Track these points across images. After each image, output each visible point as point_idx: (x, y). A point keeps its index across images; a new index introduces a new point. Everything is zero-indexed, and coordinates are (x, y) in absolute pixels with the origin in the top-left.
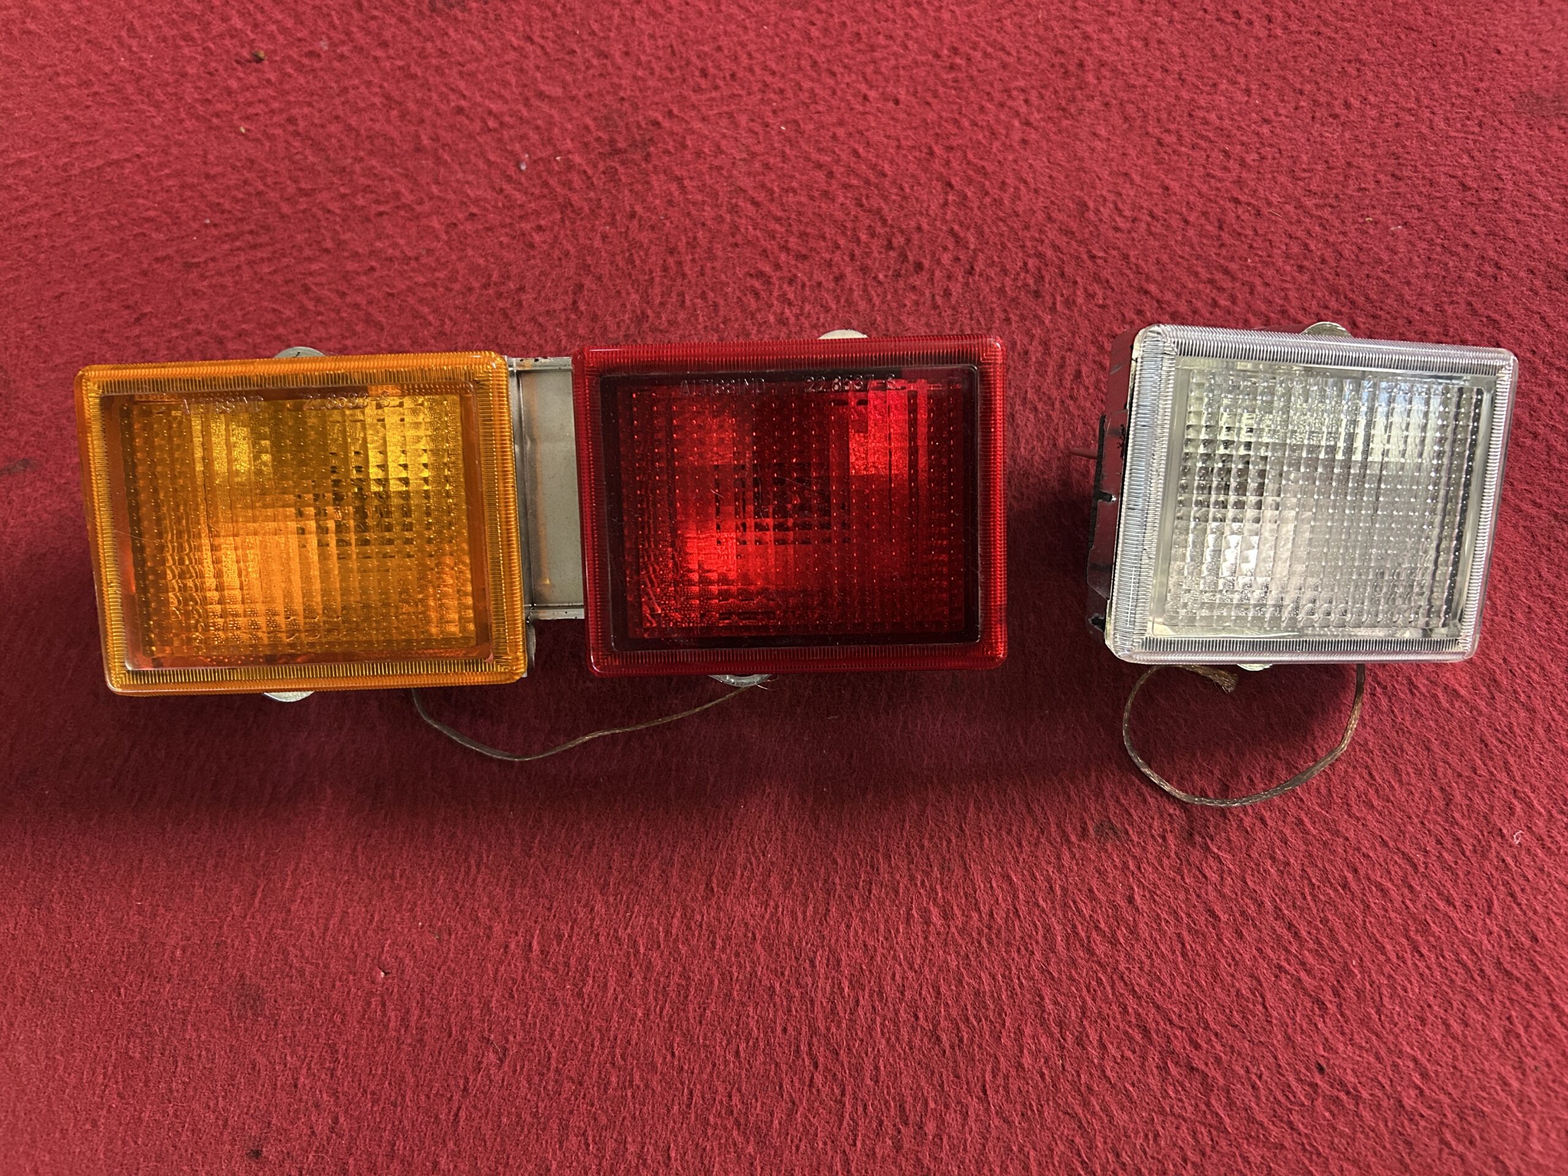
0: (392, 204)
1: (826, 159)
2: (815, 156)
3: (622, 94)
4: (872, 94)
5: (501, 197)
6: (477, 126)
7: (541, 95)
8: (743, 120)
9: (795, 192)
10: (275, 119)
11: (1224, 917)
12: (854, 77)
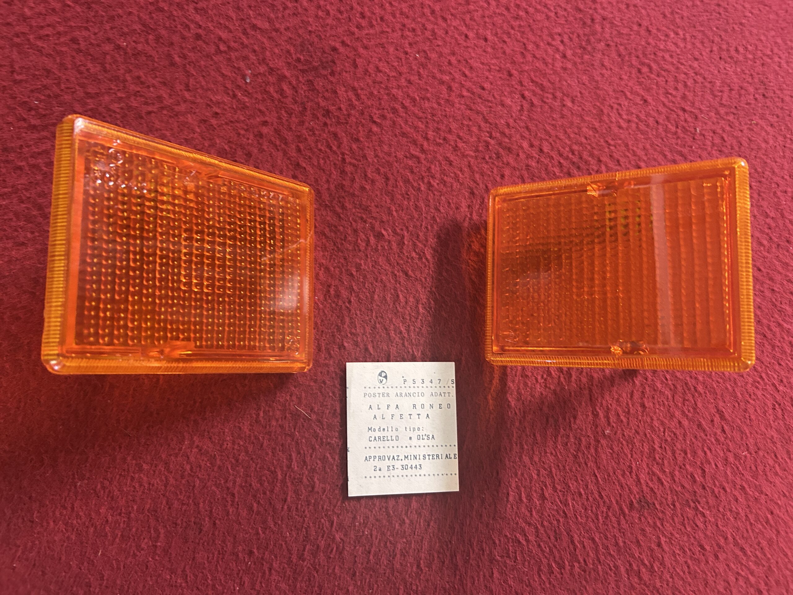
0: (157, 105)
1: (446, 78)
2: (438, 75)
3: (310, 29)
4: (471, 35)
5: (234, 101)
6: (212, 49)
7: (254, 27)
8: (391, 50)
9: (428, 99)
10: (62, 40)
11: (708, 548)
12: (458, 22)
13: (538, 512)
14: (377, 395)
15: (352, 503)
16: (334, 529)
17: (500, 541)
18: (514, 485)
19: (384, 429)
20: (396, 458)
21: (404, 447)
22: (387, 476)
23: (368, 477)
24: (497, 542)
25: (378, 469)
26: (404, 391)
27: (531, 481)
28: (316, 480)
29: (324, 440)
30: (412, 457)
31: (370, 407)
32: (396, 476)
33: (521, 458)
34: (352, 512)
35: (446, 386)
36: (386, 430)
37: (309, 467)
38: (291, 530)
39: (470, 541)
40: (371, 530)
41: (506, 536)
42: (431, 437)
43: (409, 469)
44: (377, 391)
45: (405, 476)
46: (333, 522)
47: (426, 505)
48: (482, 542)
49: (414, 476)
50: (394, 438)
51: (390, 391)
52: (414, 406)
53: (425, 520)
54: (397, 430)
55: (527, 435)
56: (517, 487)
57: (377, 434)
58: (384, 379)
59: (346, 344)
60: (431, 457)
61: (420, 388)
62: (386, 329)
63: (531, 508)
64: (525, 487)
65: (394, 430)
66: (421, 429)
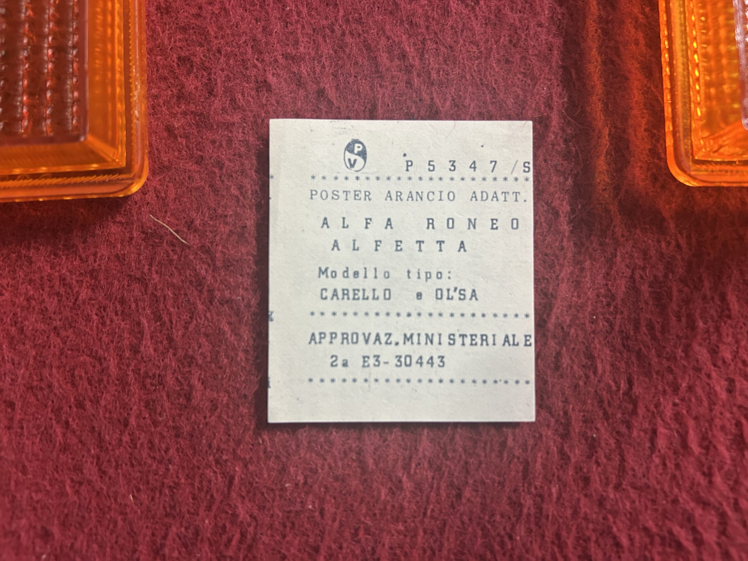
13: (727, 476)
14: (343, 196)
15: (279, 437)
16: (234, 495)
17: (631, 539)
18: (669, 412)
19: (356, 274)
20: (383, 339)
21: (404, 314)
22: (360, 380)
23: (316, 380)
24: (625, 541)
25: (340, 362)
26: (406, 188)
27: (712, 404)
28: (195, 382)
29: (218, 294)
30: (423, 339)
31: (325, 222)
32: (382, 381)
33: (687, 349)
34: (277, 457)
35: (511, 179)
36: (362, 274)
37: (181, 353)
38: (139, 490)
39: (558, 536)
40: (322, 500)
41: (646, 530)
42: (468, 294)
43: (415, 367)
44: (341, 186)
45: (403, 381)
46: (232, 478)
47: (454, 451)
48: (587, 540)
49: (425, 381)
50: (379, 293)
51: (373, 186)
52: (430, 223)
53: (451, 485)
54: (387, 275)
55: (704, 298)
56: (678, 417)
57: (340, 283)
58: (360, 160)
59: (272, 80)
60: (468, 340)
61: (446, 180)
62: (368, 48)
63: (710, 468)
64: (696, 418)
65: (380, 275)
66: (445, 275)
